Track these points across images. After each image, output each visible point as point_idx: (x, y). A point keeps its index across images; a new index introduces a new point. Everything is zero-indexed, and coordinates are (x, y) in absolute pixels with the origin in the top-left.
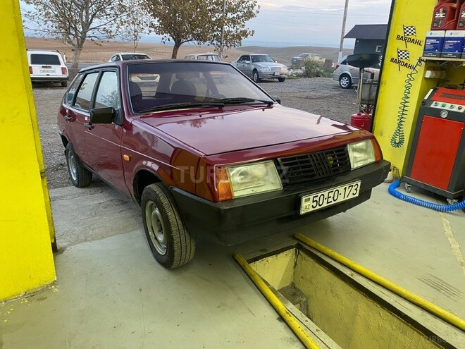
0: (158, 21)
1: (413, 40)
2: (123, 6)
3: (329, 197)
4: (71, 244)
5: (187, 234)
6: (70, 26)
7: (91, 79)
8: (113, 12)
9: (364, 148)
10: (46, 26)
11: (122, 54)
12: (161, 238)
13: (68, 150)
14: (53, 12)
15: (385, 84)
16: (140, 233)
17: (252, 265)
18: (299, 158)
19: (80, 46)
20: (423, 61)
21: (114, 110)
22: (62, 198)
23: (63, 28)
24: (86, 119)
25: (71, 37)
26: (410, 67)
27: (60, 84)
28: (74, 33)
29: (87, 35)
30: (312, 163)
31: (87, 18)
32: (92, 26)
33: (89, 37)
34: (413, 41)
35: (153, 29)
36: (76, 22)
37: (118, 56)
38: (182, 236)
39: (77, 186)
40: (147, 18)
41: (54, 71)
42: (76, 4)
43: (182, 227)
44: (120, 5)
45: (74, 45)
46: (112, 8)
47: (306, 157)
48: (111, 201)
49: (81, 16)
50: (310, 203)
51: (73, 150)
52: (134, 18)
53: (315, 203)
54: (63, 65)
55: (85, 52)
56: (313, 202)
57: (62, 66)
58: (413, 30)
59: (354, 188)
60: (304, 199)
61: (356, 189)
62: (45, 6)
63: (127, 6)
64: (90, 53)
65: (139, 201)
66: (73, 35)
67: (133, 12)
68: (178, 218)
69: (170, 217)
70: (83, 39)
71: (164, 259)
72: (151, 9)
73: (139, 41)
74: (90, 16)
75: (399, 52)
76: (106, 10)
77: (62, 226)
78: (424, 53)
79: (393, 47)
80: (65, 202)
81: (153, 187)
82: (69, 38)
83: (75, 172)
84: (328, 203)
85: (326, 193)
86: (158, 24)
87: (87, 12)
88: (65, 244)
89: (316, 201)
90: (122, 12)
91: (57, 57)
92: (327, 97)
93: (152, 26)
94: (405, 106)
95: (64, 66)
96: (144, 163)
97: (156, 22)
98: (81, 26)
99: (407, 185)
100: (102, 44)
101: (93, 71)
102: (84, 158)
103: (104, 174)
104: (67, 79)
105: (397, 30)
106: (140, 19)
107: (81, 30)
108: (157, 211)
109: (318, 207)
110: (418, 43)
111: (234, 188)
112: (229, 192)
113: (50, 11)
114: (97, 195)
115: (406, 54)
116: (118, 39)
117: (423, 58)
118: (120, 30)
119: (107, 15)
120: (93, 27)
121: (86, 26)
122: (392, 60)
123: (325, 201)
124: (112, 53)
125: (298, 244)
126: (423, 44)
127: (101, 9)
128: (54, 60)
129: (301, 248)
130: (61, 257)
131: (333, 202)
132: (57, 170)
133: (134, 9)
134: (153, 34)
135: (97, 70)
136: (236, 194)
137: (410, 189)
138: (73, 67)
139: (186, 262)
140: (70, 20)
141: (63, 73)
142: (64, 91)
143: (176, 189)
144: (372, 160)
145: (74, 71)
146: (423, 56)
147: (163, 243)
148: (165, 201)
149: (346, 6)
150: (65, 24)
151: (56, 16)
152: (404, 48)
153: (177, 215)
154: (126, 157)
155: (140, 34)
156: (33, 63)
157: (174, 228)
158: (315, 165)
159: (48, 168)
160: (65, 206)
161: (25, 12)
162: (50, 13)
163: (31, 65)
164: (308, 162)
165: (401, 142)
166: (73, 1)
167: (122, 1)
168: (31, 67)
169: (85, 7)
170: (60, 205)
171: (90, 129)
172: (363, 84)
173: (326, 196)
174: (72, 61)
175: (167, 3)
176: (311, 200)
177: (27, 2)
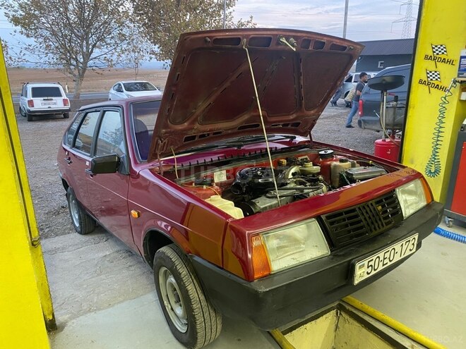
0: (159, 48)
1: (444, 59)
2: (123, 35)
3: (384, 259)
4: (74, 317)
5: (211, 311)
6: (71, 57)
8: (113, 41)
10: (47, 58)
11: (124, 82)
12: (179, 311)
13: (70, 194)
14: (53, 44)
15: (414, 108)
16: (152, 297)
18: (347, 213)
19: (81, 76)
20: (458, 82)
21: (118, 158)
22: (63, 249)
23: (63, 59)
24: (87, 163)
25: (72, 67)
26: (442, 88)
27: (62, 116)
28: (75, 63)
29: (88, 65)
30: (361, 217)
31: (87, 48)
32: (92, 56)
33: (90, 67)
34: (444, 61)
35: (153, 56)
36: (77, 53)
37: (120, 85)
38: (206, 315)
39: (81, 233)
40: (147, 45)
41: (55, 104)
42: (76, 36)
43: (206, 303)
44: (120, 34)
45: (75, 75)
46: (112, 37)
47: (354, 210)
48: (117, 252)
49: (81, 47)
50: (365, 269)
51: (74, 195)
52: (134, 46)
53: (370, 268)
54: (64, 97)
55: (86, 81)
56: (368, 267)
57: (63, 98)
58: (443, 49)
59: (411, 243)
60: (357, 266)
61: (413, 244)
62: (46, 39)
63: (127, 34)
64: (91, 82)
65: (151, 265)
66: (74, 65)
67: (133, 40)
68: (199, 292)
69: (190, 292)
70: (84, 69)
71: (185, 338)
72: (151, 36)
73: (140, 67)
74: (91, 47)
75: (428, 73)
76: (106, 40)
77: (63, 291)
78: (459, 74)
79: (421, 68)
80: (67, 255)
81: (165, 250)
82: (70, 68)
83: (77, 217)
84: (383, 265)
85: (381, 255)
86: (159, 50)
87: (87, 43)
88: (66, 317)
89: (371, 266)
90: (122, 41)
91: (58, 88)
93: (153, 53)
94: (440, 132)
95: (66, 98)
96: (159, 223)
97: (156, 48)
98: (81, 57)
99: (447, 219)
100: (104, 73)
101: (94, 110)
102: (85, 203)
104: (69, 110)
106: (140, 46)
107: (82, 60)
108: (172, 279)
109: (373, 273)
110: (451, 62)
111: (271, 257)
112: (267, 265)
113: (51, 43)
114: (102, 244)
115: (438, 75)
116: (118, 66)
117: (457, 79)
118: (121, 59)
119: (107, 44)
120: (94, 56)
121: (87, 56)
122: (421, 82)
123: (381, 264)
124: (114, 80)
125: (339, 304)
126: (457, 64)
127: (101, 39)
128: (55, 92)
130: (61, 336)
131: (389, 264)
132: (59, 213)
133: (134, 37)
134: (154, 60)
135: (98, 109)
136: (276, 266)
137: (451, 223)
138: (75, 97)
139: (211, 341)
140: (71, 51)
141: (65, 105)
142: (66, 123)
143: (197, 259)
144: (423, 203)
145: (76, 101)
146: (458, 77)
147: (183, 318)
148: (183, 271)
149: (345, 24)
150: (66, 55)
151: (57, 48)
152: (434, 69)
153: (198, 289)
154: (134, 213)
155: (141, 61)
156: (34, 96)
157: (195, 306)
158: (365, 219)
159: (49, 212)
160: (67, 261)
161: (25, 46)
162: (50, 45)
163: (32, 99)
164: (357, 216)
165: (437, 172)
166: (73, 32)
167: (121, 30)
168: (32, 100)
169: (85, 37)
170: (61, 260)
171: (92, 176)
172: (387, 107)
173: (382, 258)
174: (73, 90)
175: (167, 30)
176: (366, 265)
177: (28, 36)
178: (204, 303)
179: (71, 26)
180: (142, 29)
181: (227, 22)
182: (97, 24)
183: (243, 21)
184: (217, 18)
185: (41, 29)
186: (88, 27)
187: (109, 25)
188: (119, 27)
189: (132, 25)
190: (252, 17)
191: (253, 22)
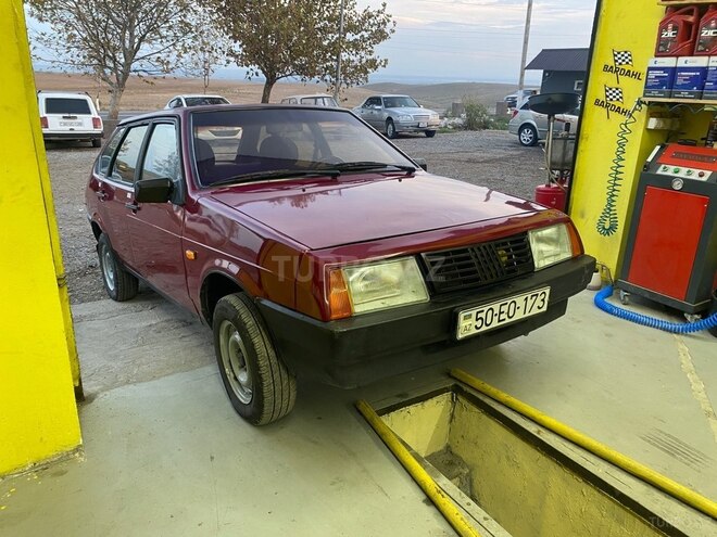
0: (241, 46)
1: (629, 71)
2: (187, 25)
3: (500, 313)
4: (107, 388)
5: (283, 372)
6: (106, 55)
7: (137, 136)
8: (171, 33)
9: (555, 237)
10: (69, 55)
11: (186, 96)
12: (243, 377)
13: (102, 244)
14: (80, 33)
15: (586, 139)
16: (211, 370)
17: (384, 419)
18: (454, 252)
19: (121, 85)
20: (645, 103)
21: (171, 182)
22: (92, 318)
23: (95, 57)
24: (129, 196)
26: (624, 112)
27: (91, 144)
28: (112, 65)
29: (132, 69)
30: (474, 260)
31: (132, 42)
32: (139, 55)
33: (135, 71)
34: (628, 73)
35: (232, 59)
36: (115, 49)
37: (179, 100)
38: (276, 375)
39: (116, 299)
40: (224, 41)
41: (80, 124)
42: (115, 22)
43: (275, 361)
44: (182, 22)
45: (111, 83)
46: (170, 28)
47: (465, 251)
48: (167, 321)
49: (122, 40)
50: (472, 321)
51: (109, 243)
52: (204, 42)
53: (480, 321)
54: (95, 114)
55: (128, 94)
56: (477, 320)
57: (92, 116)
58: (627, 56)
59: (540, 298)
60: (462, 315)
61: (543, 300)
62: (68, 25)
63: (193, 23)
64: (136, 96)
65: (210, 322)
66: (110, 68)
67: (202, 32)
68: (268, 346)
69: (257, 346)
70: (126, 75)
71: (249, 410)
72: (229, 28)
73: (212, 77)
74: (136, 40)
75: (607, 91)
76: (161, 30)
77: (91, 361)
78: (645, 92)
79: (599, 83)
80: (96, 324)
81: (231, 299)
82: (104, 72)
83: (112, 277)
84: (499, 321)
85: (496, 307)
86: (241, 50)
87: (131, 34)
88: (96, 389)
89: (481, 318)
90: (185, 34)
91: (85, 101)
92: (500, 159)
93: (231, 53)
94: (617, 172)
95: (97, 116)
96: (217, 262)
97: (237, 47)
98: (122, 55)
99: (623, 293)
100: (155, 81)
101: (139, 123)
102: (126, 256)
103: (156, 281)
104: (101, 135)
105: (603, 58)
106: (212, 43)
107: (123, 60)
108: (237, 337)
109: (484, 328)
110: (636, 76)
111: (355, 300)
112: (348, 306)
113: (76, 32)
114: (145, 313)
115: (618, 93)
116: (178, 73)
117: (643, 99)
118: (182, 60)
119: (162, 38)
120: (141, 56)
121: (131, 54)
122: (597, 102)
123: (495, 319)
124: (171, 95)
125: (456, 386)
126: (643, 77)
127: (152, 29)
128: (82, 107)
129: (459, 391)
130: (90, 408)
131: (508, 321)
132: (85, 275)
133: (204, 28)
134: (233, 65)
135: (146, 122)
136: (358, 309)
137: (627, 299)
138: (111, 116)
139: (282, 414)
140: (106, 45)
141: (95, 126)
143: (266, 302)
144: (567, 255)
145: (111, 122)
146: (644, 96)
147: (247, 386)
148: (249, 321)
149: (528, 21)
150: (98, 52)
151: (85, 39)
152: (614, 84)
153: (267, 342)
154: (190, 254)
155: (213, 66)
156: (48, 111)
157: (262, 363)
158: (479, 263)
159: (71, 272)
160: (97, 330)
161: (36, 35)
162: (75, 35)
163: (45, 115)
164: (469, 258)
165: (613, 228)
166: (110, 17)
167: (185, 16)
168: (45, 118)
169: (128, 26)
170: (89, 329)
171: (134, 211)
172: (553, 139)
173: (496, 311)
174: (108, 107)
175: (254, 19)
176: (474, 316)
177: (40, 19)
178: (274, 360)
179: (107, 6)
180: (216, 15)
181: (345, 11)
182: (147, 5)
183: (371, 10)
184: (332, 4)
185: (61, 9)
186: (133, 10)
187: (166, 7)
188: (181, 11)
189: (200, 9)
190: (384, 5)
191: (386, 12)
